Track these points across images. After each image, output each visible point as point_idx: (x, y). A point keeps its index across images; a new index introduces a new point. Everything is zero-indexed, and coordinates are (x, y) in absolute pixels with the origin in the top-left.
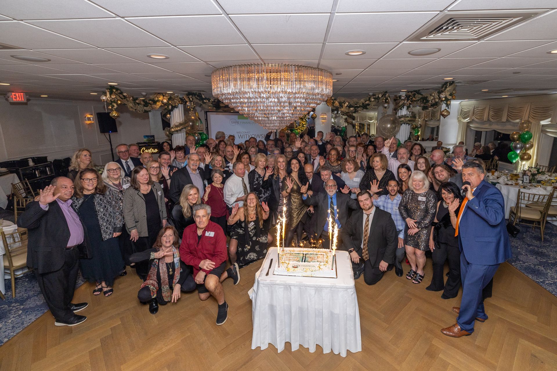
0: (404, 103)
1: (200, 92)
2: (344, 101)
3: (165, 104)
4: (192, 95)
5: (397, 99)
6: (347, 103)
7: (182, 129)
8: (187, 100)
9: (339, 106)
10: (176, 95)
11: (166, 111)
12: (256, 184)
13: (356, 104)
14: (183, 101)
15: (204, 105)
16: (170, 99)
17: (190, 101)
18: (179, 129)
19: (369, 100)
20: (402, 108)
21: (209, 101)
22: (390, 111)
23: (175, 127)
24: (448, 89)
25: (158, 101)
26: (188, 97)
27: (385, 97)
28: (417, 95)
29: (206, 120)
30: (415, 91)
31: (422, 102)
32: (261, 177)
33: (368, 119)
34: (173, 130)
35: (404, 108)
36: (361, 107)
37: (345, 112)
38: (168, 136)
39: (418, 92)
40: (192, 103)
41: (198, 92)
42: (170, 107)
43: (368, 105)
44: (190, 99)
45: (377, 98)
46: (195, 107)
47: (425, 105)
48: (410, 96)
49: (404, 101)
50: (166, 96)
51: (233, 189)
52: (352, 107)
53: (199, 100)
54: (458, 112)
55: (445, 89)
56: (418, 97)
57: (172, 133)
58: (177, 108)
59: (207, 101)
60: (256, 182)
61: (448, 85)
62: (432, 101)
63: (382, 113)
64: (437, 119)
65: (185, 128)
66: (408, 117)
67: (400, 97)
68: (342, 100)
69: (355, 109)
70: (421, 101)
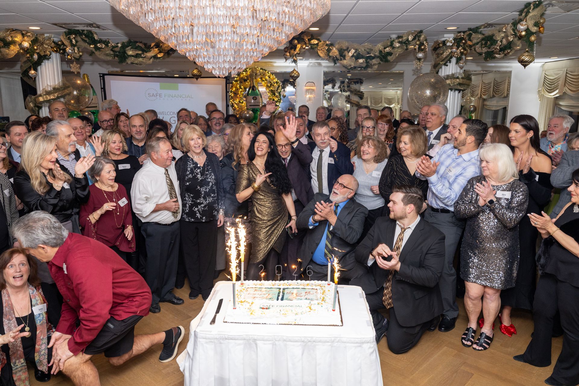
0: (452, 52)
1: (89, 28)
2: (348, 48)
3: (26, 51)
4: (76, 35)
5: (439, 47)
6: (353, 51)
7: (58, 98)
8: (66, 42)
9: (338, 57)
10: (46, 35)
11: (29, 64)
12: (189, 180)
13: (368, 53)
14: (59, 48)
15: (97, 53)
16: (35, 41)
17: (73, 45)
18: (52, 97)
19: (392, 45)
20: (447, 62)
21: (107, 45)
22: (427, 68)
23: (45, 95)
24: (531, 15)
25: (13, 42)
26: (69, 38)
27: (419, 40)
28: (474, 35)
29: (104, 89)
30: (470, 29)
31: (483, 46)
32: (199, 168)
33: (385, 102)
34: (41, 99)
35: (450, 62)
36: (378, 57)
37: (349, 68)
38: (32, 110)
39: (476, 30)
40: (76, 48)
41: (86, 28)
42: (36, 57)
43: (390, 54)
44: (71, 41)
45: (405, 43)
46: (81, 56)
47: (489, 50)
48: (462, 39)
49: (452, 48)
50: (28, 36)
51: (149, 189)
52: (362, 57)
53: (88, 43)
54: (539, 81)
55: (526, 16)
56: (476, 38)
57: (39, 105)
58: (48, 59)
59: (104, 46)
60: (190, 176)
61: (532, 8)
62: (501, 41)
63: (413, 70)
64: (503, 96)
65: (63, 97)
66: (458, 78)
67: (444, 43)
68: (345, 45)
69: (367, 62)
70: (482, 44)
